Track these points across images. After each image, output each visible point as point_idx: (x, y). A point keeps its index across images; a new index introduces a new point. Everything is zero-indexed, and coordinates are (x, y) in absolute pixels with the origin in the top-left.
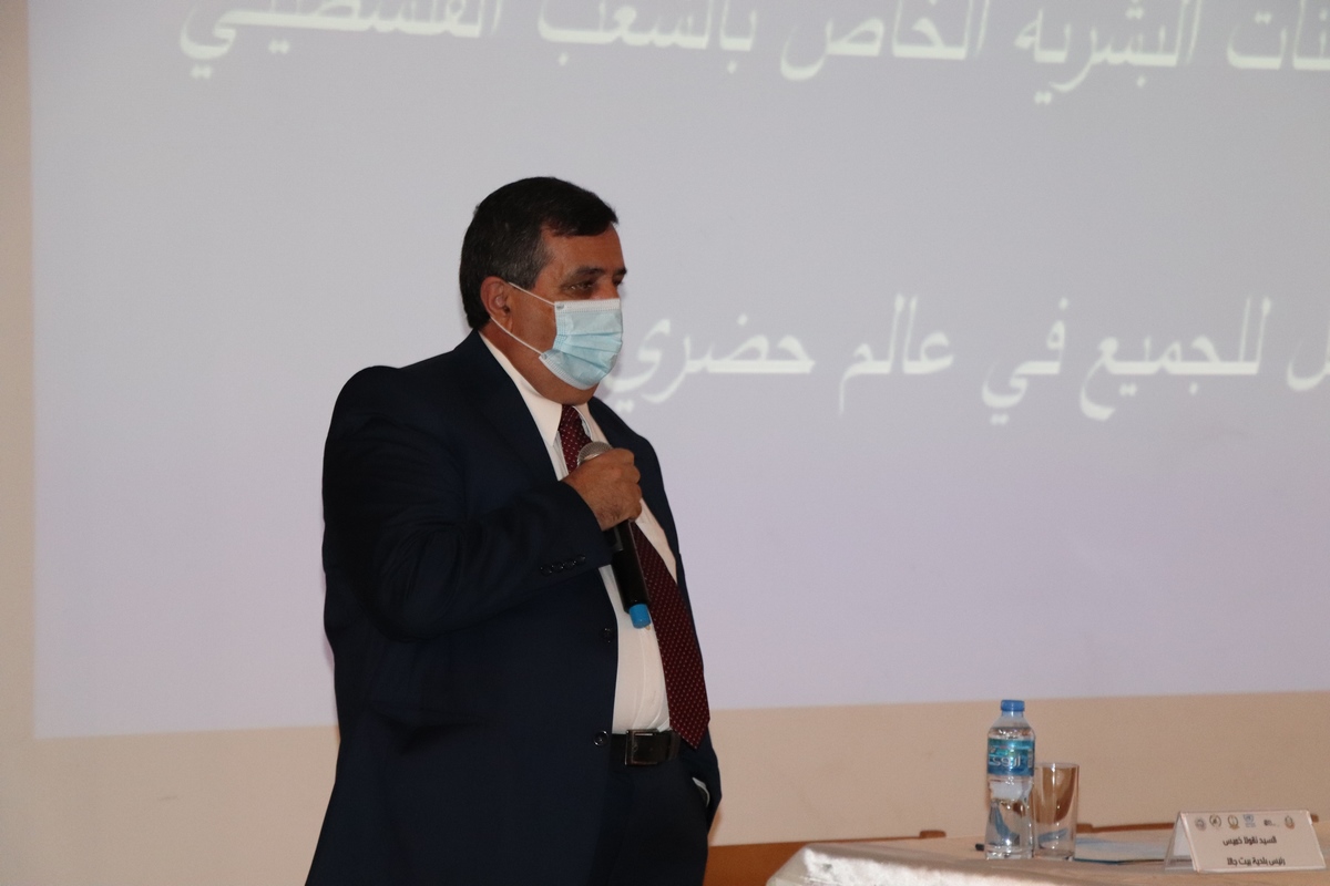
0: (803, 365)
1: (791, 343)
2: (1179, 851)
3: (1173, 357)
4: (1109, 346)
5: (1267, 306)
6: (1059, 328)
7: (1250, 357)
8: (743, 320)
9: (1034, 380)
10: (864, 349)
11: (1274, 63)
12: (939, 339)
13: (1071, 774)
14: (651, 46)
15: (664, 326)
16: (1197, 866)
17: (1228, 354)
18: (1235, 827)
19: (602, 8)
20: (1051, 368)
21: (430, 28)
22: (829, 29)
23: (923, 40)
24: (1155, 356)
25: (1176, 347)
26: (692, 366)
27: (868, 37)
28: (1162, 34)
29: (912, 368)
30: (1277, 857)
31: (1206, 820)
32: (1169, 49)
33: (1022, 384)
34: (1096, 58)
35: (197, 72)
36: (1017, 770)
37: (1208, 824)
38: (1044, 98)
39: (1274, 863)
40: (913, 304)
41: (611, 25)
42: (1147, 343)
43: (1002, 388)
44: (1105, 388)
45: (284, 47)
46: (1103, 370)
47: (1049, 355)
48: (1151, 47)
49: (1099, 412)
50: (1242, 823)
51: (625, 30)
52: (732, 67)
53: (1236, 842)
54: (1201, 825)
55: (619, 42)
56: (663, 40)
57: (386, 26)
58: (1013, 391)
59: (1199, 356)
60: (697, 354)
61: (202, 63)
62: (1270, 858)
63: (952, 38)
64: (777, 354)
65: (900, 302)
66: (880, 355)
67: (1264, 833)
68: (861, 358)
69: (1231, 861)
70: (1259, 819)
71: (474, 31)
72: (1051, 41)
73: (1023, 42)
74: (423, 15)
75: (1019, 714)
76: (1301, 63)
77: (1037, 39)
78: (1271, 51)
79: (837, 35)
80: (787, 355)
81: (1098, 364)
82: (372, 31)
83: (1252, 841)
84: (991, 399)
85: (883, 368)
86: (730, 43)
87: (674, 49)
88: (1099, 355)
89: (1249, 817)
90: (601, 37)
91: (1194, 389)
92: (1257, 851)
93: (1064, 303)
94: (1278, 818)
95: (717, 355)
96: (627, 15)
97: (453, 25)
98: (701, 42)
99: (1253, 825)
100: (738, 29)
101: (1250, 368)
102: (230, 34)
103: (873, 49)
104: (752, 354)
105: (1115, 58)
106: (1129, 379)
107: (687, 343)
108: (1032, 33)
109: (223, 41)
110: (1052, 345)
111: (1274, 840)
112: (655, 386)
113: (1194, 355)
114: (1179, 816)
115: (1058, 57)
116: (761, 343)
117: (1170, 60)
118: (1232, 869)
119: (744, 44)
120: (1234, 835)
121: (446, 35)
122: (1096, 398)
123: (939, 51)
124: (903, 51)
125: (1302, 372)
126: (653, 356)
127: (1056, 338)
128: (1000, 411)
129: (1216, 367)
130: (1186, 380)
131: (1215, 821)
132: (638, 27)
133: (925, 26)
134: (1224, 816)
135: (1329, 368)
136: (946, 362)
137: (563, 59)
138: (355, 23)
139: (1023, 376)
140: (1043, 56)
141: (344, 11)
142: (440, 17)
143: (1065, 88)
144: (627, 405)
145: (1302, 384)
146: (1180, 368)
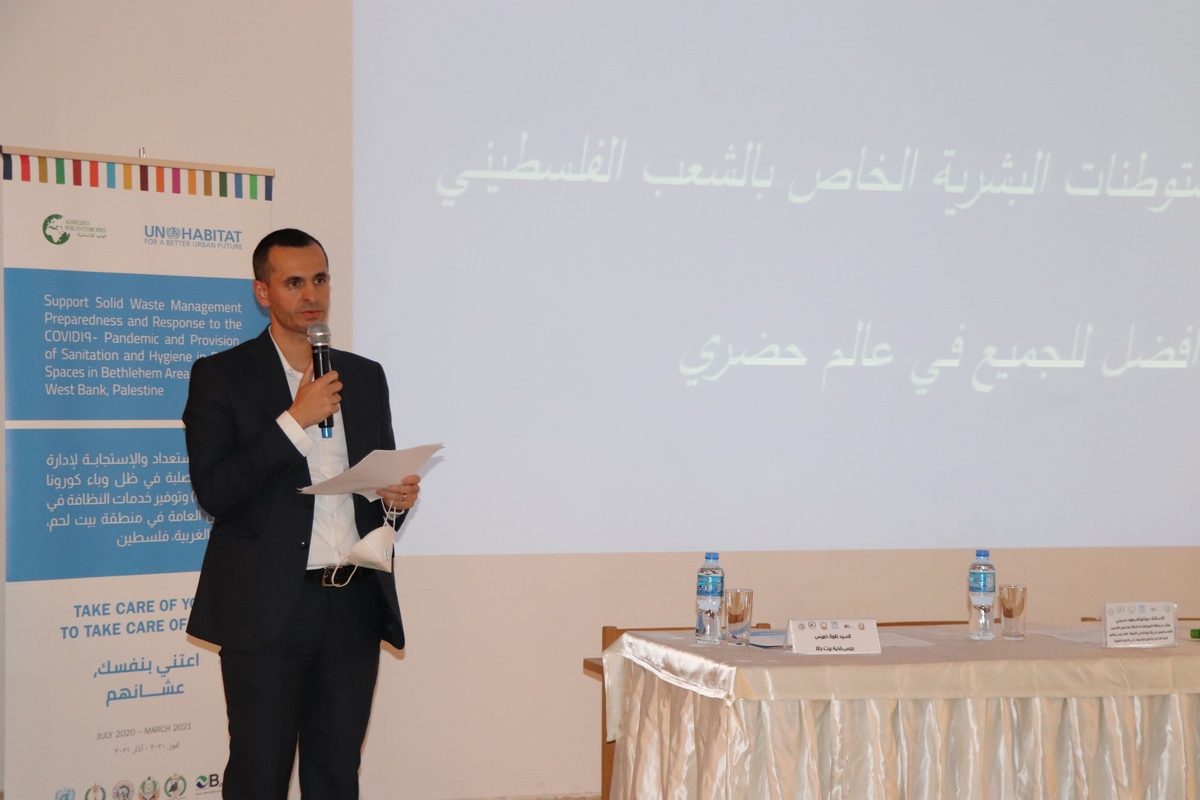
0: (801, 361)
1: (793, 349)
2: (789, 642)
3: (1030, 357)
4: (991, 351)
5: (1090, 329)
6: (959, 341)
7: (1079, 357)
8: (764, 336)
9: (942, 369)
10: (838, 352)
11: (1095, 192)
12: (885, 346)
14: (711, 185)
15: (716, 339)
16: (795, 650)
17: (1066, 356)
18: (824, 628)
19: (682, 165)
20: (955, 363)
21: (580, 177)
22: (818, 175)
23: (876, 180)
24: (1019, 356)
25: (1033, 352)
26: (733, 361)
27: (842, 179)
28: (1025, 177)
29: (867, 362)
30: (849, 646)
32: (1029, 184)
33: (935, 372)
34: (984, 189)
35: (446, 203)
37: (807, 627)
38: (951, 212)
39: (847, 650)
40: (869, 326)
41: (686, 174)
42: (1014, 350)
43: (924, 374)
44: (988, 374)
45: (495, 189)
46: (987, 363)
47: (954, 356)
48: (1018, 183)
49: (987, 388)
50: (829, 625)
51: (695, 176)
52: (759, 196)
53: (823, 637)
54: (802, 627)
55: (691, 184)
56: (717, 182)
57: (553, 177)
58: (930, 376)
59: (1047, 357)
60: (736, 355)
61: (449, 198)
62: (845, 647)
63: (894, 180)
64: (785, 354)
65: (860, 326)
66: (848, 355)
67: (843, 632)
68: (836, 357)
69: (818, 649)
70: (841, 624)
71: (606, 178)
72: (955, 181)
73: (938, 181)
74: (576, 171)
76: (1112, 192)
77: (946, 179)
78: (1092, 185)
79: (823, 179)
80: (791, 355)
81: (983, 361)
82: (546, 180)
83: (835, 637)
84: (915, 379)
85: (850, 362)
86: (757, 183)
87: (724, 187)
88: (984, 356)
89: (834, 623)
90: (680, 181)
91: (1043, 375)
92: (837, 643)
93: (962, 327)
94: (854, 624)
95: (748, 355)
96: (696, 169)
97: (593, 176)
98: (741, 183)
99: (837, 628)
100: (763, 176)
101: (1080, 364)
102: (465, 183)
103: (845, 186)
104: (770, 355)
105: (995, 190)
106: (1003, 369)
107: (730, 349)
108: (944, 176)
109: (461, 187)
110: (955, 350)
111: (849, 636)
112: (710, 372)
113: (1044, 356)
114: (789, 627)
115: (961, 189)
116: (775, 348)
117: (1030, 191)
118: (818, 653)
119: (767, 184)
120: (823, 633)
122: (982, 380)
123: (886, 186)
124: (862, 186)
125: (1112, 366)
126: (711, 355)
127: (957, 346)
128: (922, 387)
129: (1057, 363)
130: (1038, 370)
131: (812, 625)
132: (701, 175)
133: (877, 172)
134: (806, 623)
135: (1131, 364)
136: (889, 359)
137: (658, 193)
138: (537, 176)
139: (937, 367)
140: (950, 189)
141: (531, 169)
142: (586, 171)
143: (964, 206)
144: (695, 383)
145: (1112, 373)
146: (1035, 363)
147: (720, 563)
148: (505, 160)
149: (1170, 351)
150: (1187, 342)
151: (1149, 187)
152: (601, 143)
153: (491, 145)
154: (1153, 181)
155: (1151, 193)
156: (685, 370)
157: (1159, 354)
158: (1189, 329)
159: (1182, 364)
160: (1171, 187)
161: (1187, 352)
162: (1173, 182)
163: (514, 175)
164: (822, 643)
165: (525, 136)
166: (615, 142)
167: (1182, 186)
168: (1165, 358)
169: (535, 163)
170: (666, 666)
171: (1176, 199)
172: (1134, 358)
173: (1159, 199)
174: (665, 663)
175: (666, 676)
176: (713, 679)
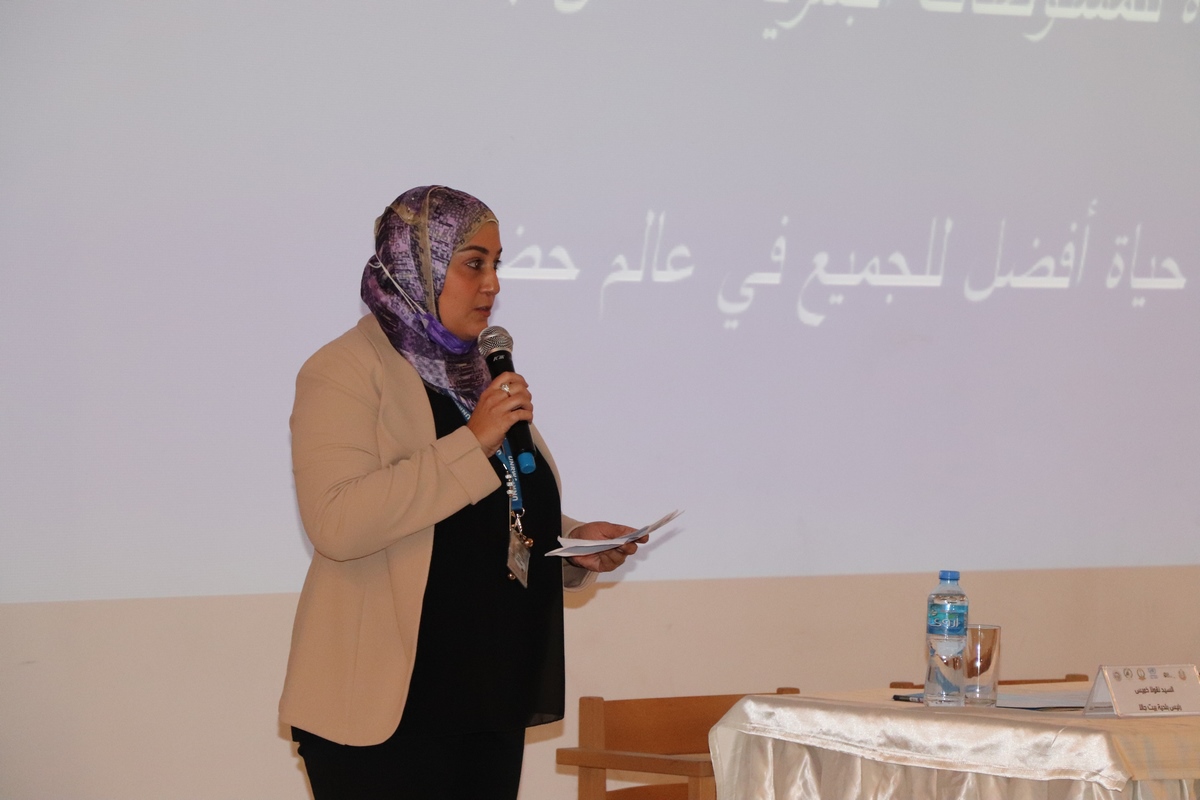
0: (570, 273)
1: (560, 253)
2: (1099, 698)
3: (873, 270)
5: (949, 225)
6: (781, 243)
7: (934, 272)
8: (520, 231)
9: (758, 288)
10: (621, 260)
11: (956, 7)
12: (682, 251)
13: (992, 635)
16: (1117, 711)
17: (917, 268)
18: (1142, 678)
20: (774, 279)
24: (858, 270)
25: (876, 261)
29: (661, 277)
30: (1175, 703)
31: (1121, 672)
33: (749, 292)
36: (952, 631)
37: (1123, 676)
38: (771, 34)
39: (1173, 709)
40: (662, 219)
42: (852, 258)
43: (734, 297)
44: (818, 297)
46: (816, 280)
47: (773, 268)
49: (812, 319)
50: (1147, 675)
53: (1144, 691)
54: (1117, 676)
58: (743, 299)
59: (894, 270)
62: (1170, 705)
64: (550, 262)
65: (650, 217)
66: (634, 265)
67: (1164, 684)
68: (618, 268)
69: (1142, 708)
70: (1159, 672)
75: (955, 582)
76: (980, 8)
80: (557, 264)
81: (811, 277)
83: (1156, 691)
84: (726, 307)
85: (636, 276)
88: (813, 267)
89: (1152, 670)
91: (889, 299)
92: (1160, 699)
93: (785, 220)
94: (1173, 671)
99: (1156, 677)
101: (934, 281)
104: (528, 263)
105: (829, 1)
106: (837, 289)
110: (775, 258)
113: (891, 269)
114: (1100, 669)
116: (535, 252)
117: (873, 3)
118: (1143, 713)
120: (1142, 685)
122: (811, 307)
125: (977, 286)
127: (778, 252)
128: (732, 317)
129: (908, 279)
130: (885, 290)
131: (1128, 674)
134: (1134, 669)
135: (1000, 282)
136: (687, 272)
139: (750, 286)
143: (788, 25)
145: (976, 296)
146: (878, 280)
147: (961, 586)
149: (1048, 262)
150: (1070, 248)
155: (1027, 10)
157: (1035, 267)
158: (1074, 227)
159: (1063, 283)
160: (1052, 2)
161: (1069, 263)
164: (1150, 699)
167: (1066, 2)
168: (1043, 272)
170: (892, 742)
171: (1059, 21)
172: (1003, 273)
173: (1038, 20)
174: (888, 738)
175: (891, 757)
176: (1041, 755)
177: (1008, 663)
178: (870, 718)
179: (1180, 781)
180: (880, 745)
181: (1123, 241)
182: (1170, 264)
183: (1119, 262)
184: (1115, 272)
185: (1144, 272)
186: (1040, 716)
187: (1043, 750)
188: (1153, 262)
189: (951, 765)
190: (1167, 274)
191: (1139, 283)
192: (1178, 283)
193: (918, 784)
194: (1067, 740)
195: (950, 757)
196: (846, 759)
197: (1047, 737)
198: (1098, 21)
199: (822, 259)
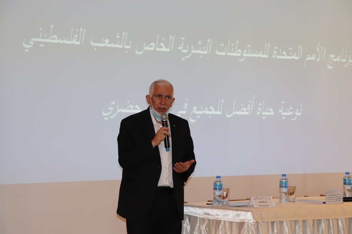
1: (137, 107)
2: (251, 204)
3: (206, 110)
5: (223, 101)
6: (186, 104)
7: (220, 111)
8: (128, 102)
9: (181, 114)
11: (224, 54)
13: (228, 191)
14: (112, 47)
15: (113, 103)
16: (255, 207)
17: (216, 110)
18: (260, 199)
19: (103, 39)
20: (185, 112)
21: (70, 42)
22: (144, 45)
23: (161, 47)
24: (203, 110)
25: (207, 108)
26: (119, 111)
27: (152, 46)
28: (204, 47)
30: (267, 205)
32: (206, 50)
34: (193, 52)
35: (26, 50)
37: (256, 199)
38: (183, 59)
39: (267, 206)
41: (104, 43)
42: (202, 108)
45: (43, 46)
46: (194, 112)
47: (184, 110)
48: (202, 50)
49: (193, 121)
51: (107, 43)
52: (127, 52)
53: (261, 202)
54: (255, 199)
55: (106, 46)
56: (114, 46)
57: (62, 42)
59: (211, 110)
60: (120, 108)
61: (27, 49)
62: (266, 205)
63: (167, 47)
64: (134, 108)
67: (265, 200)
69: (260, 206)
70: (264, 198)
71: (78, 43)
72: (185, 48)
73: (180, 48)
74: (69, 40)
76: (229, 54)
77: (182, 47)
78: (223, 51)
79: (146, 46)
80: (136, 109)
81: (193, 112)
82: (59, 43)
83: (263, 202)
86: (126, 47)
87: (116, 48)
88: (193, 110)
89: (262, 198)
90: (102, 45)
91: (210, 117)
92: (264, 204)
93: (187, 99)
94: (267, 198)
95: (123, 109)
96: (107, 41)
97: (75, 42)
98: (121, 46)
100: (128, 44)
101: (220, 113)
102: (32, 43)
103: (152, 49)
104: (130, 109)
105: (196, 52)
106: (198, 115)
107: (118, 106)
108: (181, 46)
109: (31, 44)
110: (185, 108)
111: (267, 202)
112: (111, 115)
114: (251, 197)
115: (186, 51)
116: (131, 106)
117: (206, 53)
118: (260, 207)
119: (129, 47)
121: (73, 44)
122: (193, 118)
123: (164, 49)
124: (158, 49)
125: (229, 114)
126: (111, 109)
127: (185, 106)
129: (214, 112)
130: (208, 115)
132: (109, 43)
133: (162, 44)
134: (258, 197)
135: (234, 113)
137: (95, 49)
138: (56, 41)
139: (179, 114)
140: (184, 51)
141: (54, 39)
142: (72, 40)
143: (187, 57)
144: (107, 119)
145: (229, 116)
146: (207, 112)
148: (46, 35)
149: (244, 109)
150: (249, 106)
151: (238, 53)
152: (77, 30)
153: (41, 29)
154: (240, 51)
155: (239, 55)
156: (104, 114)
157: (242, 110)
158: (250, 101)
159: (248, 113)
160: (245, 53)
161: (249, 109)
162: (245, 51)
163: (48, 41)
164: (262, 204)
165: (52, 26)
166: (81, 30)
167: (247, 53)
168: (243, 111)
169: (56, 37)
170: (206, 214)
171: (246, 57)
172: (235, 111)
173: (242, 57)
174: (205, 213)
175: (206, 217)
176: (238, 216)
177: (231, 196)
178: (201, 209)
179: (268, 222)
180: (203, 214)
181: (260, 104)
182: (271, 109)
183: (259, 109)
184: (259, 111)
185: (265, 111)
186: (238, 208)
187: (238, 215)
188: (267, 109)
189: (218, 219)
190: (270, 112)
191: (264, 113)
192: (272, 113)
193: (211, 223)
194: (243, 213)
195: (218, 217)
196: (196, 217)
197: (239, 212)
198: (254, 57)
199: (195, 108)
